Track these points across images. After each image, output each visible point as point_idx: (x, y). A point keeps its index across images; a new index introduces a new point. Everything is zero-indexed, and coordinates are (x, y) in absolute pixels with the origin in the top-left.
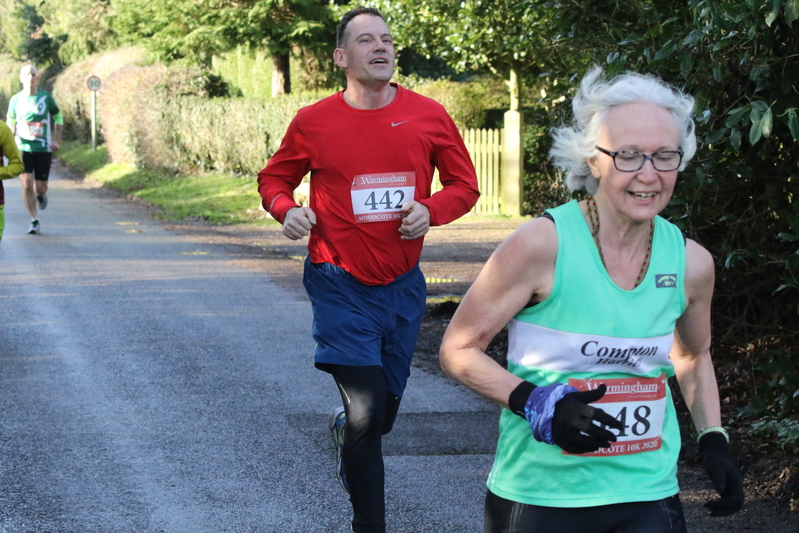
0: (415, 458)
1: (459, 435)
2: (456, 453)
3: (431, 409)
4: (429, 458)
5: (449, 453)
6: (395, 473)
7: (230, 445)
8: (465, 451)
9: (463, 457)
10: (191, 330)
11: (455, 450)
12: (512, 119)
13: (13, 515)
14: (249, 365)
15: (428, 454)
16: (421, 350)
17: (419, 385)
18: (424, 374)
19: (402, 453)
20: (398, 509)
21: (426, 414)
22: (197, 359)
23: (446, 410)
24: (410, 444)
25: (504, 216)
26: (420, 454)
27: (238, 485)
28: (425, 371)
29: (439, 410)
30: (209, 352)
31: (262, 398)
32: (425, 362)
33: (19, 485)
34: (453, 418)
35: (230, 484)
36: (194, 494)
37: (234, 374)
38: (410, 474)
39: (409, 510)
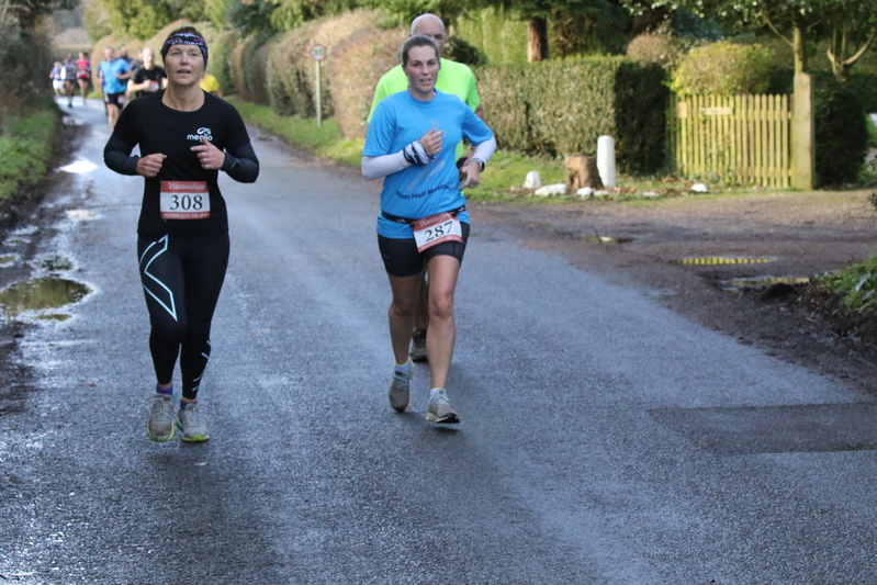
0: (808, 455)
1: (846, 429)
2: (850, 448)
3: (803, 401)
4: (823, 454)
5: (843, 449)
6: (794, 471)
7: (598, 444)
8: (859, 447)
9: (860, 453)
10: (504, 320)
11: (848, 446)
12: (802, 82)
13: (385, 525)
14: (583, 355)
15: (820, 451)
16: (769, 337)
17: (781, 375)
18: (783, 363)
19: (792, 450)
20: (811, 510)
21: (800, 407)
22: (522, 350)
23: (821, 402)
24: (797, 440)
25: (795, 190)
26: (811, 450)
27: (625, 487)
28: (782, 359)
29: (813, 402)
30: (533, 343)
31: (613, 392)
32: (778, 350)
33: (380, 492)
34: (832, 411)
35: (615, 486)
36: (579, 499)
37: (570, 366)
38: (810, 472)
39: (823, 512)
